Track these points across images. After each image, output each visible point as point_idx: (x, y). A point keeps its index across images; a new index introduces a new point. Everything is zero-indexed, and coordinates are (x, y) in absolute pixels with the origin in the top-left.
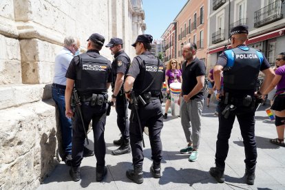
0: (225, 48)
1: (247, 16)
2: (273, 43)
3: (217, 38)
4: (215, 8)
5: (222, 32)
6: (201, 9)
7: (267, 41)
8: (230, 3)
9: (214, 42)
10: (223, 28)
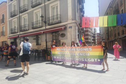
0: (18, 37)
1: (28, 23)
2: (40, 36)
3: (13, 31)
4: (12, 16)
5: (16, 28)
6: (3, 15)
7: (37, 35)
8: (19, 16)
9: (12, 33)
10: (16, 27)
